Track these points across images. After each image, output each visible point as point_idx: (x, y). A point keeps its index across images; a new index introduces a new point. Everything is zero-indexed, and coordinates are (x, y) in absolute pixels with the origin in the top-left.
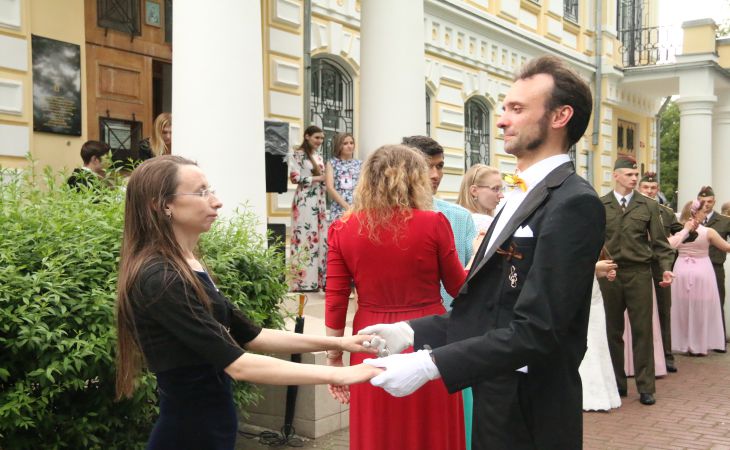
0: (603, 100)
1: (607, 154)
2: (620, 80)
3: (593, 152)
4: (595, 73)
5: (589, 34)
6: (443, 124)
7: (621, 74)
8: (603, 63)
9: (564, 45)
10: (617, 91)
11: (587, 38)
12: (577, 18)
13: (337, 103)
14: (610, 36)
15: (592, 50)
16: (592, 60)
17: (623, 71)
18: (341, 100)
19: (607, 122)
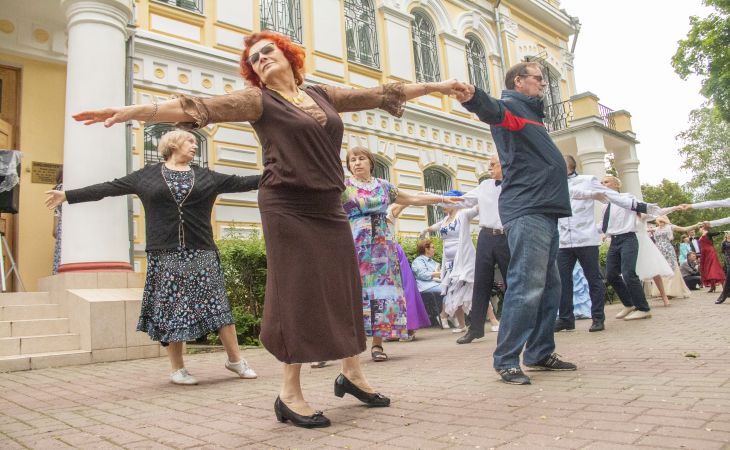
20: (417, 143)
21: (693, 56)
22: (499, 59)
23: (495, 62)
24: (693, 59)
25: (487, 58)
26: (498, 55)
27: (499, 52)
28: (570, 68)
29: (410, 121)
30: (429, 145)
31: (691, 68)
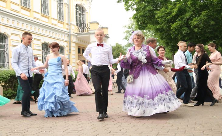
0: (72, 41)
1: (74, 55)
2: (77, 36)
3: (69, 55)
4: (69, 34)
5: (67, 24)
6: (35, 49)
7: (77, 35)
8: (71, 32)
9: (59, 27)
10: (76, 39)
11: (67, 25)
12: (63, 20)
13: (4, 44)
14: (74, 25)
15: (68, 28)
16: (68, 31)
17: (77, 34)
18: (5, 43)
19: (73, 47)
20: (40, 35)
21: (131, 4)
22: (68, 5)
23: (66, 6)
24: (131, 5)
25: (63, 4)
26: (67, 3)
27: (68, 2)
28: (90, 8)
29: (39, 27)
30: (44, 36)
31: (130, 8)
